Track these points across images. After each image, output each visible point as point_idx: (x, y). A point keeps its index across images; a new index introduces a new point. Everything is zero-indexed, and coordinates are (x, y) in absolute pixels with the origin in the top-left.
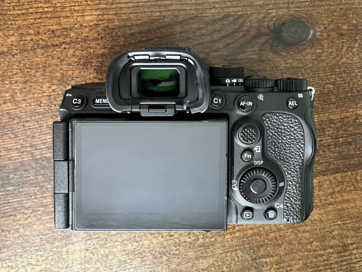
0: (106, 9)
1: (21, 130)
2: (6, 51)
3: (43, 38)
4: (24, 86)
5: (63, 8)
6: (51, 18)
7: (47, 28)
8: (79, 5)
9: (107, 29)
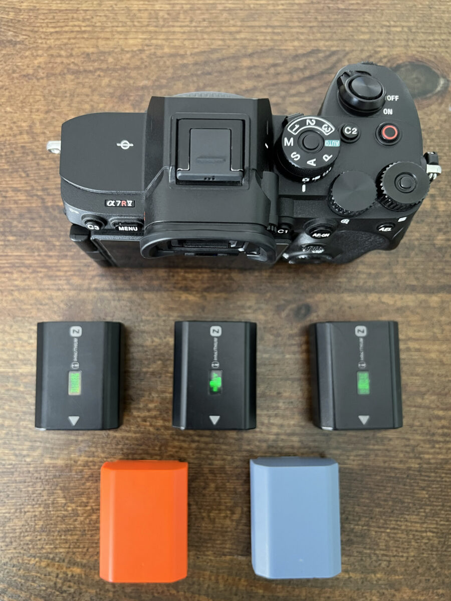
0: (156, 32)
1: (34, 168)
2: (31, 73)
3: (76, 62)
4: (46, 116)
5: (103, 28)
6: (87, 39)
7: (82, 50)
8: (123, 26)
9: (153, 57)
